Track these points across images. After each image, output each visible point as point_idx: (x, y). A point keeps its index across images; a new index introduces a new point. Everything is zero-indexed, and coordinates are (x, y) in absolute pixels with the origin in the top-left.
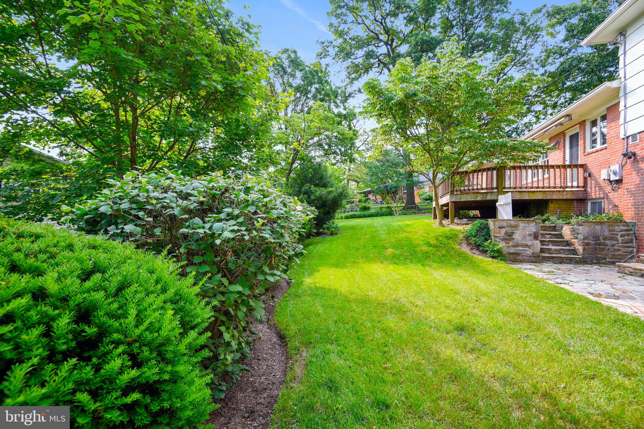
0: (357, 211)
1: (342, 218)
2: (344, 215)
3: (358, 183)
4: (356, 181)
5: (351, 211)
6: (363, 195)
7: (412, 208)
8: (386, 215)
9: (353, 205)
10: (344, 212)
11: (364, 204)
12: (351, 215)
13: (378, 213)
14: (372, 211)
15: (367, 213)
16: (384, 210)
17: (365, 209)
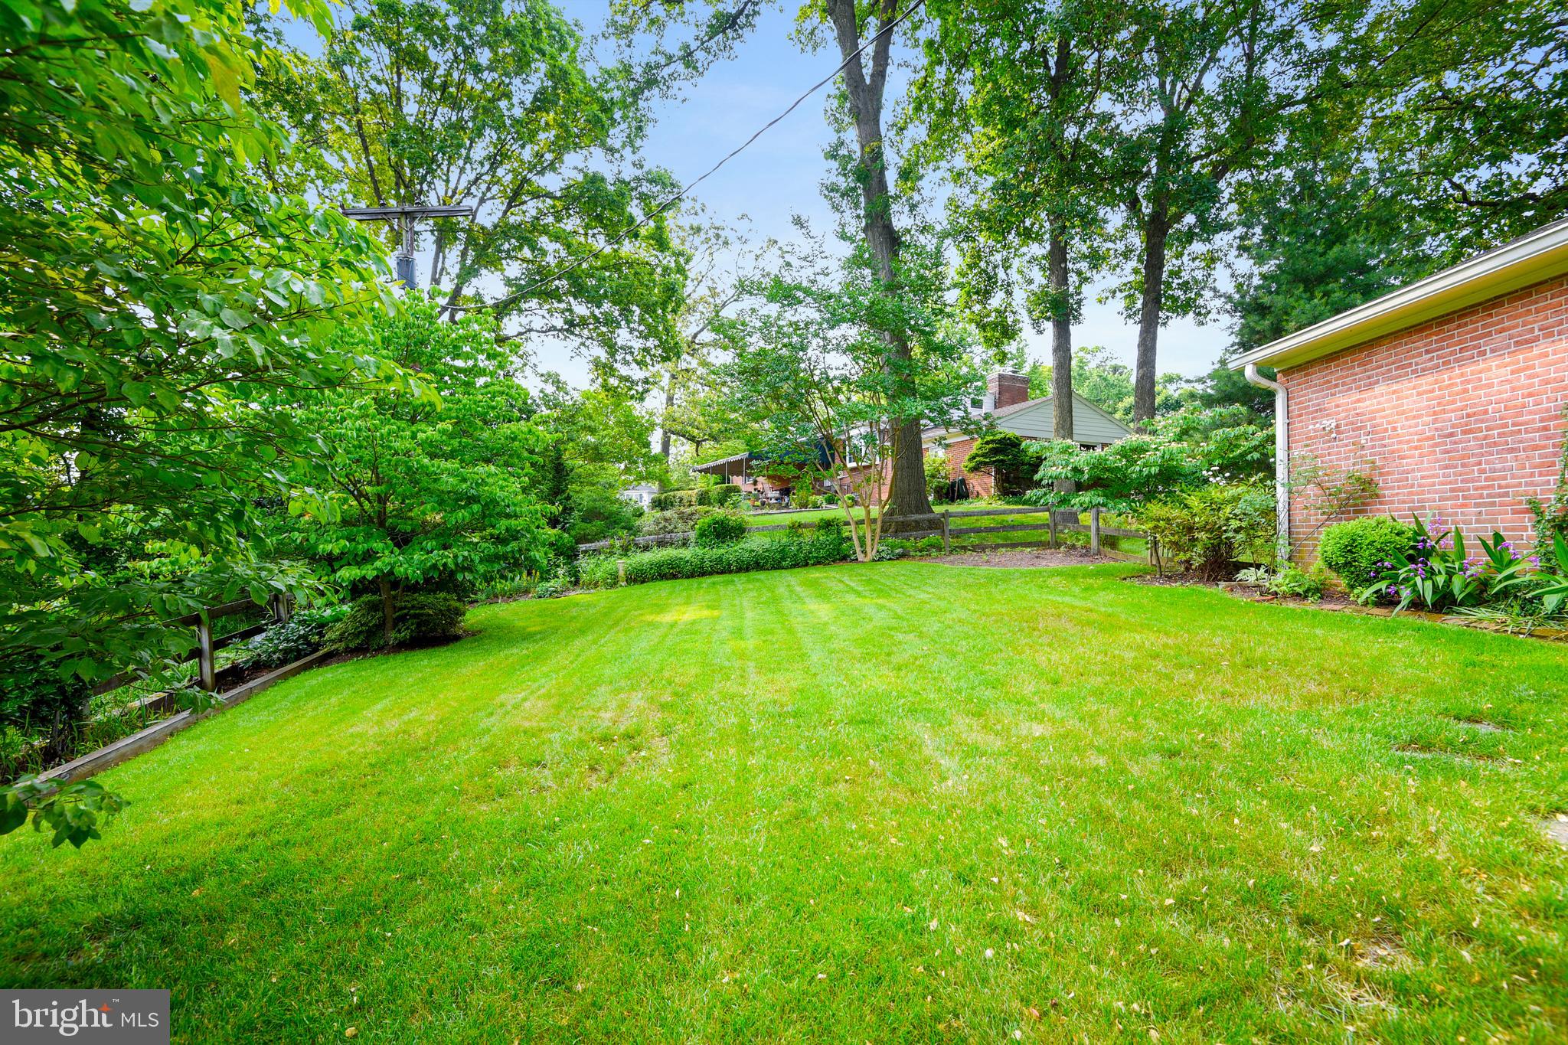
0: (685, 544)
1: (613, 582)
2: (621, 565)
3: (698, 443)
4: (692, 439)
5: (662, 544)
6: (713, 478)
7: (917, 526)
8: (818, 562)
9: (668, 514)
10: (625, 550)
11: (718, 512)
12: (659, 566)
13: (783, 552)
14: (756, 543)
15: (730, 551)
16: (808, 536)
17: (725, 532)
